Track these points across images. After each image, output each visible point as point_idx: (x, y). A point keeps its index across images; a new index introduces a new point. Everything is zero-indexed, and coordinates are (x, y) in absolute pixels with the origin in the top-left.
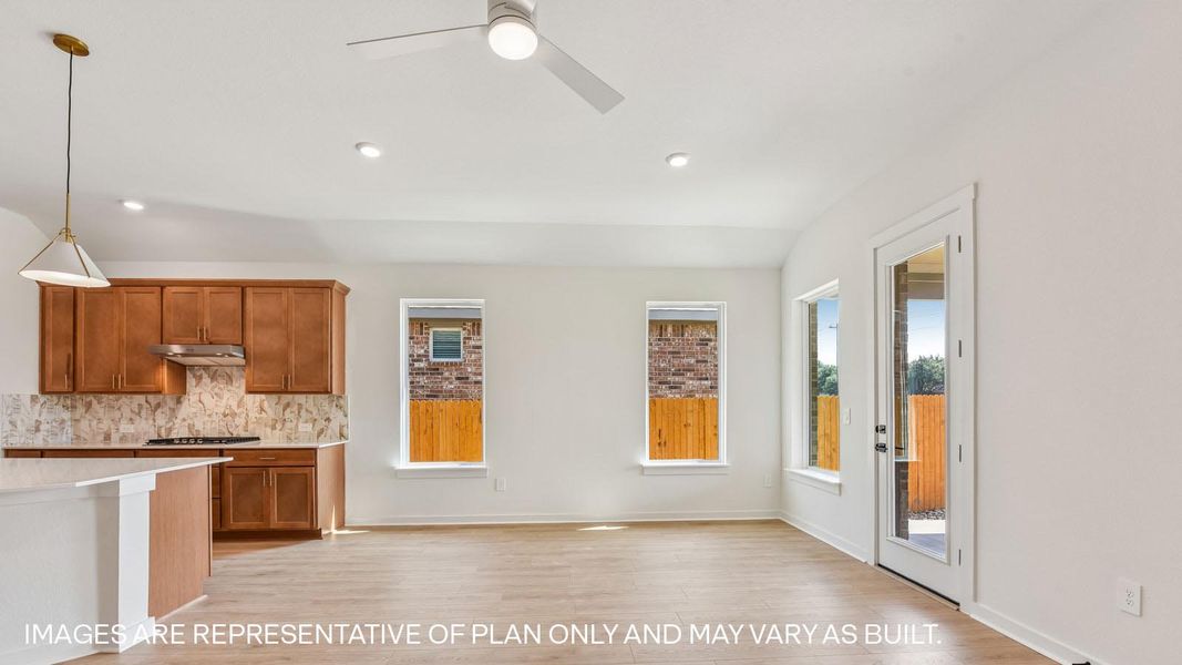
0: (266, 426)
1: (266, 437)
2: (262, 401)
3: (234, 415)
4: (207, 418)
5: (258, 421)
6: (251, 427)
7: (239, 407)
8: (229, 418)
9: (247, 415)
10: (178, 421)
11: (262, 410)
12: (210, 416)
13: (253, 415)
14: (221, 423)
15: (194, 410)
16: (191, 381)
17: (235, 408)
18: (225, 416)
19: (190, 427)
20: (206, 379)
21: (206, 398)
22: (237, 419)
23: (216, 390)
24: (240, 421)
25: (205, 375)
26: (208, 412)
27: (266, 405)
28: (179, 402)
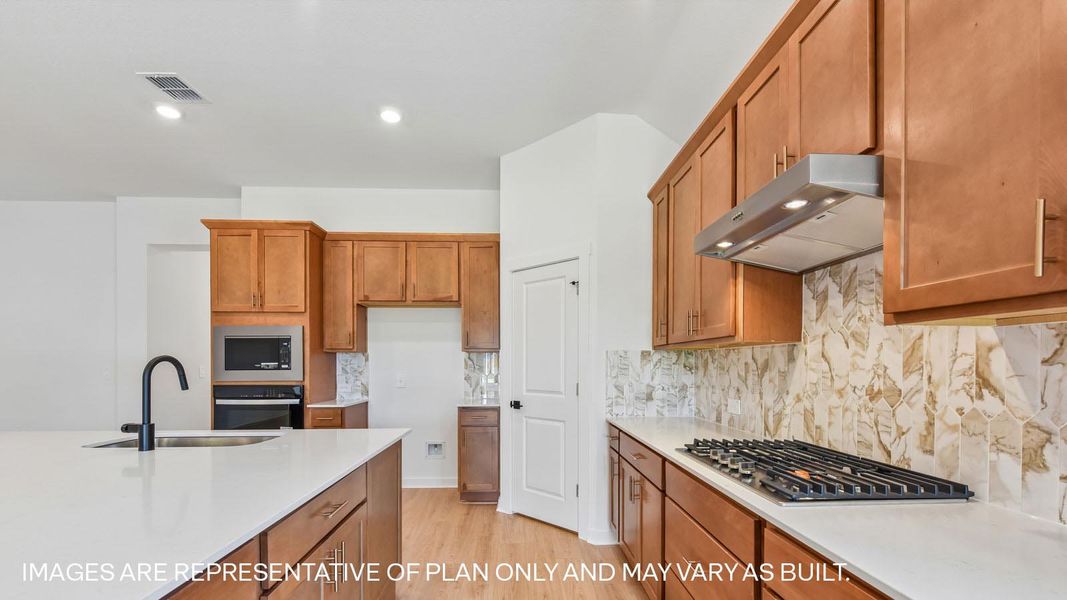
0: (998, 445)
1: (1000, 492)
2: (984, 352)
3: (895, 395)
4: (834, 400)
5: (970, 424)
6: (942, 441)
7: (907, 369)
8: (882, 404)
9: (932, 399)
10: (789, 400)
11: (984, 383)
12: (841, 393)
13: (953, 399)
14: (865, 417)
15: (814, 377)
16: (809, 307)
17: (896, 372)
18: (873, 396)
19: (808, 415)
20: (835, 300)
21: (836, 348)
22: (902, 409)
23: (854, 323)
24: (911, 416)
25: (833, 289)
26: (838, 384)
27: (999, 367)
28: (791, 359)
